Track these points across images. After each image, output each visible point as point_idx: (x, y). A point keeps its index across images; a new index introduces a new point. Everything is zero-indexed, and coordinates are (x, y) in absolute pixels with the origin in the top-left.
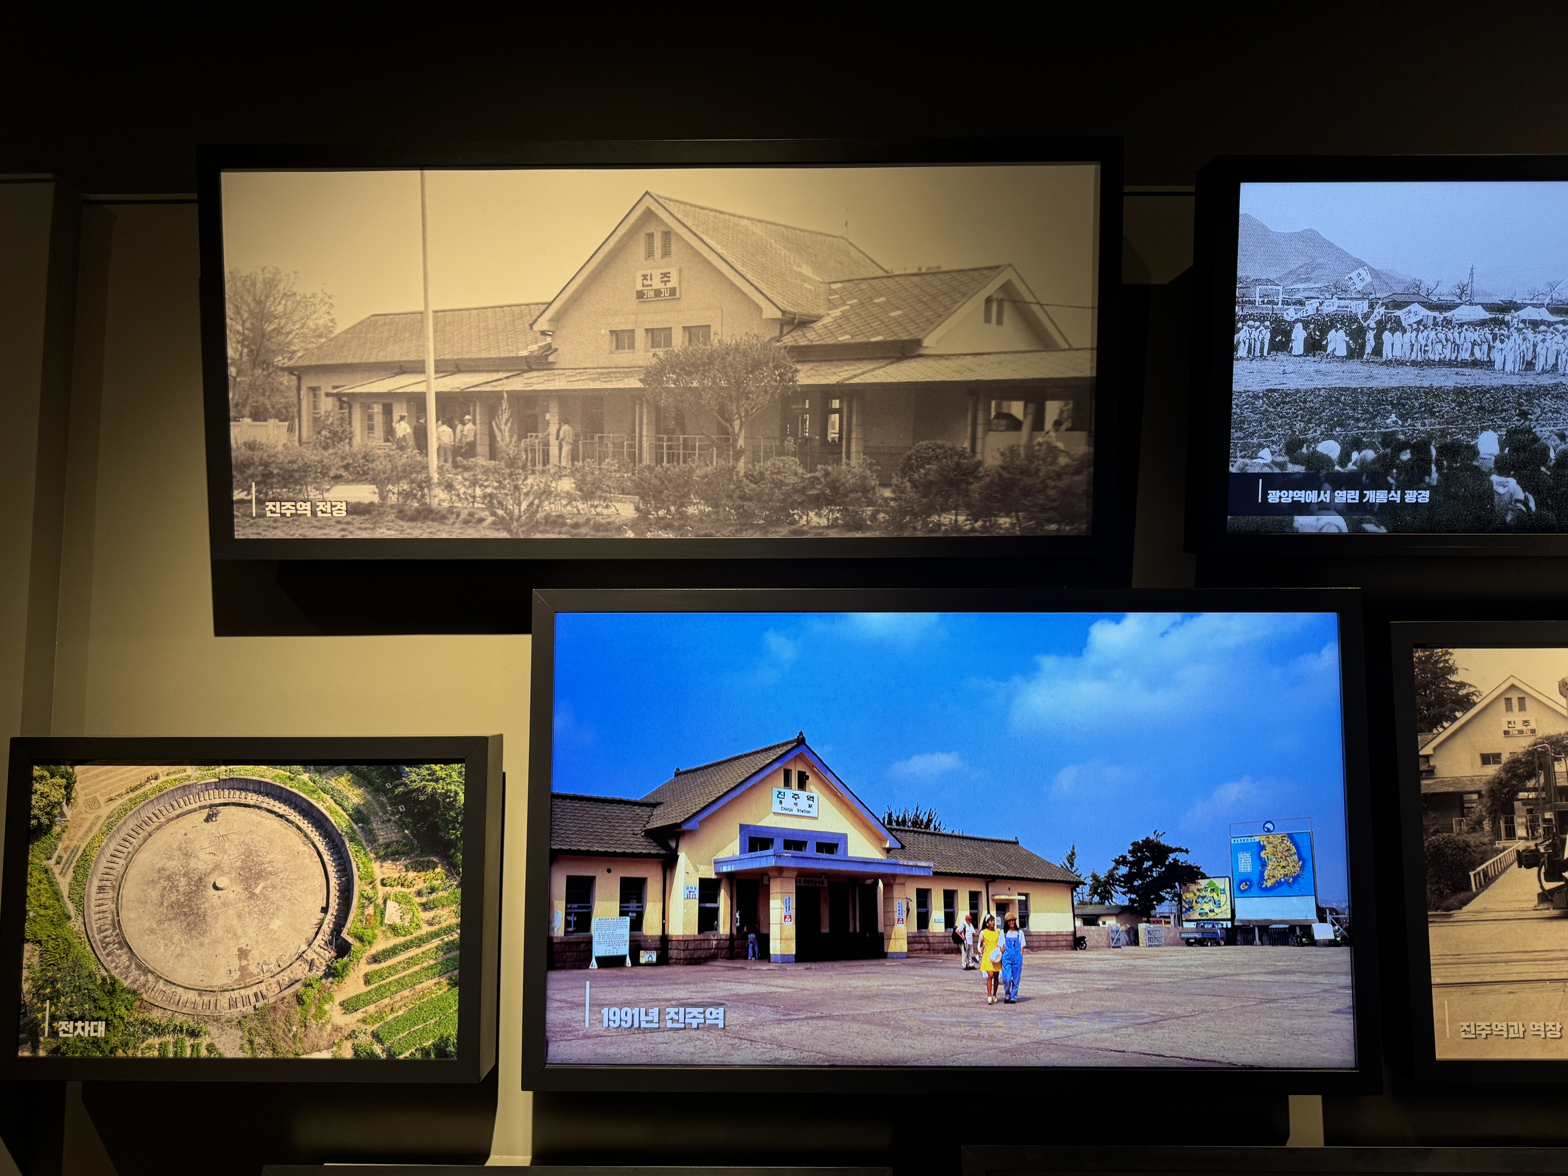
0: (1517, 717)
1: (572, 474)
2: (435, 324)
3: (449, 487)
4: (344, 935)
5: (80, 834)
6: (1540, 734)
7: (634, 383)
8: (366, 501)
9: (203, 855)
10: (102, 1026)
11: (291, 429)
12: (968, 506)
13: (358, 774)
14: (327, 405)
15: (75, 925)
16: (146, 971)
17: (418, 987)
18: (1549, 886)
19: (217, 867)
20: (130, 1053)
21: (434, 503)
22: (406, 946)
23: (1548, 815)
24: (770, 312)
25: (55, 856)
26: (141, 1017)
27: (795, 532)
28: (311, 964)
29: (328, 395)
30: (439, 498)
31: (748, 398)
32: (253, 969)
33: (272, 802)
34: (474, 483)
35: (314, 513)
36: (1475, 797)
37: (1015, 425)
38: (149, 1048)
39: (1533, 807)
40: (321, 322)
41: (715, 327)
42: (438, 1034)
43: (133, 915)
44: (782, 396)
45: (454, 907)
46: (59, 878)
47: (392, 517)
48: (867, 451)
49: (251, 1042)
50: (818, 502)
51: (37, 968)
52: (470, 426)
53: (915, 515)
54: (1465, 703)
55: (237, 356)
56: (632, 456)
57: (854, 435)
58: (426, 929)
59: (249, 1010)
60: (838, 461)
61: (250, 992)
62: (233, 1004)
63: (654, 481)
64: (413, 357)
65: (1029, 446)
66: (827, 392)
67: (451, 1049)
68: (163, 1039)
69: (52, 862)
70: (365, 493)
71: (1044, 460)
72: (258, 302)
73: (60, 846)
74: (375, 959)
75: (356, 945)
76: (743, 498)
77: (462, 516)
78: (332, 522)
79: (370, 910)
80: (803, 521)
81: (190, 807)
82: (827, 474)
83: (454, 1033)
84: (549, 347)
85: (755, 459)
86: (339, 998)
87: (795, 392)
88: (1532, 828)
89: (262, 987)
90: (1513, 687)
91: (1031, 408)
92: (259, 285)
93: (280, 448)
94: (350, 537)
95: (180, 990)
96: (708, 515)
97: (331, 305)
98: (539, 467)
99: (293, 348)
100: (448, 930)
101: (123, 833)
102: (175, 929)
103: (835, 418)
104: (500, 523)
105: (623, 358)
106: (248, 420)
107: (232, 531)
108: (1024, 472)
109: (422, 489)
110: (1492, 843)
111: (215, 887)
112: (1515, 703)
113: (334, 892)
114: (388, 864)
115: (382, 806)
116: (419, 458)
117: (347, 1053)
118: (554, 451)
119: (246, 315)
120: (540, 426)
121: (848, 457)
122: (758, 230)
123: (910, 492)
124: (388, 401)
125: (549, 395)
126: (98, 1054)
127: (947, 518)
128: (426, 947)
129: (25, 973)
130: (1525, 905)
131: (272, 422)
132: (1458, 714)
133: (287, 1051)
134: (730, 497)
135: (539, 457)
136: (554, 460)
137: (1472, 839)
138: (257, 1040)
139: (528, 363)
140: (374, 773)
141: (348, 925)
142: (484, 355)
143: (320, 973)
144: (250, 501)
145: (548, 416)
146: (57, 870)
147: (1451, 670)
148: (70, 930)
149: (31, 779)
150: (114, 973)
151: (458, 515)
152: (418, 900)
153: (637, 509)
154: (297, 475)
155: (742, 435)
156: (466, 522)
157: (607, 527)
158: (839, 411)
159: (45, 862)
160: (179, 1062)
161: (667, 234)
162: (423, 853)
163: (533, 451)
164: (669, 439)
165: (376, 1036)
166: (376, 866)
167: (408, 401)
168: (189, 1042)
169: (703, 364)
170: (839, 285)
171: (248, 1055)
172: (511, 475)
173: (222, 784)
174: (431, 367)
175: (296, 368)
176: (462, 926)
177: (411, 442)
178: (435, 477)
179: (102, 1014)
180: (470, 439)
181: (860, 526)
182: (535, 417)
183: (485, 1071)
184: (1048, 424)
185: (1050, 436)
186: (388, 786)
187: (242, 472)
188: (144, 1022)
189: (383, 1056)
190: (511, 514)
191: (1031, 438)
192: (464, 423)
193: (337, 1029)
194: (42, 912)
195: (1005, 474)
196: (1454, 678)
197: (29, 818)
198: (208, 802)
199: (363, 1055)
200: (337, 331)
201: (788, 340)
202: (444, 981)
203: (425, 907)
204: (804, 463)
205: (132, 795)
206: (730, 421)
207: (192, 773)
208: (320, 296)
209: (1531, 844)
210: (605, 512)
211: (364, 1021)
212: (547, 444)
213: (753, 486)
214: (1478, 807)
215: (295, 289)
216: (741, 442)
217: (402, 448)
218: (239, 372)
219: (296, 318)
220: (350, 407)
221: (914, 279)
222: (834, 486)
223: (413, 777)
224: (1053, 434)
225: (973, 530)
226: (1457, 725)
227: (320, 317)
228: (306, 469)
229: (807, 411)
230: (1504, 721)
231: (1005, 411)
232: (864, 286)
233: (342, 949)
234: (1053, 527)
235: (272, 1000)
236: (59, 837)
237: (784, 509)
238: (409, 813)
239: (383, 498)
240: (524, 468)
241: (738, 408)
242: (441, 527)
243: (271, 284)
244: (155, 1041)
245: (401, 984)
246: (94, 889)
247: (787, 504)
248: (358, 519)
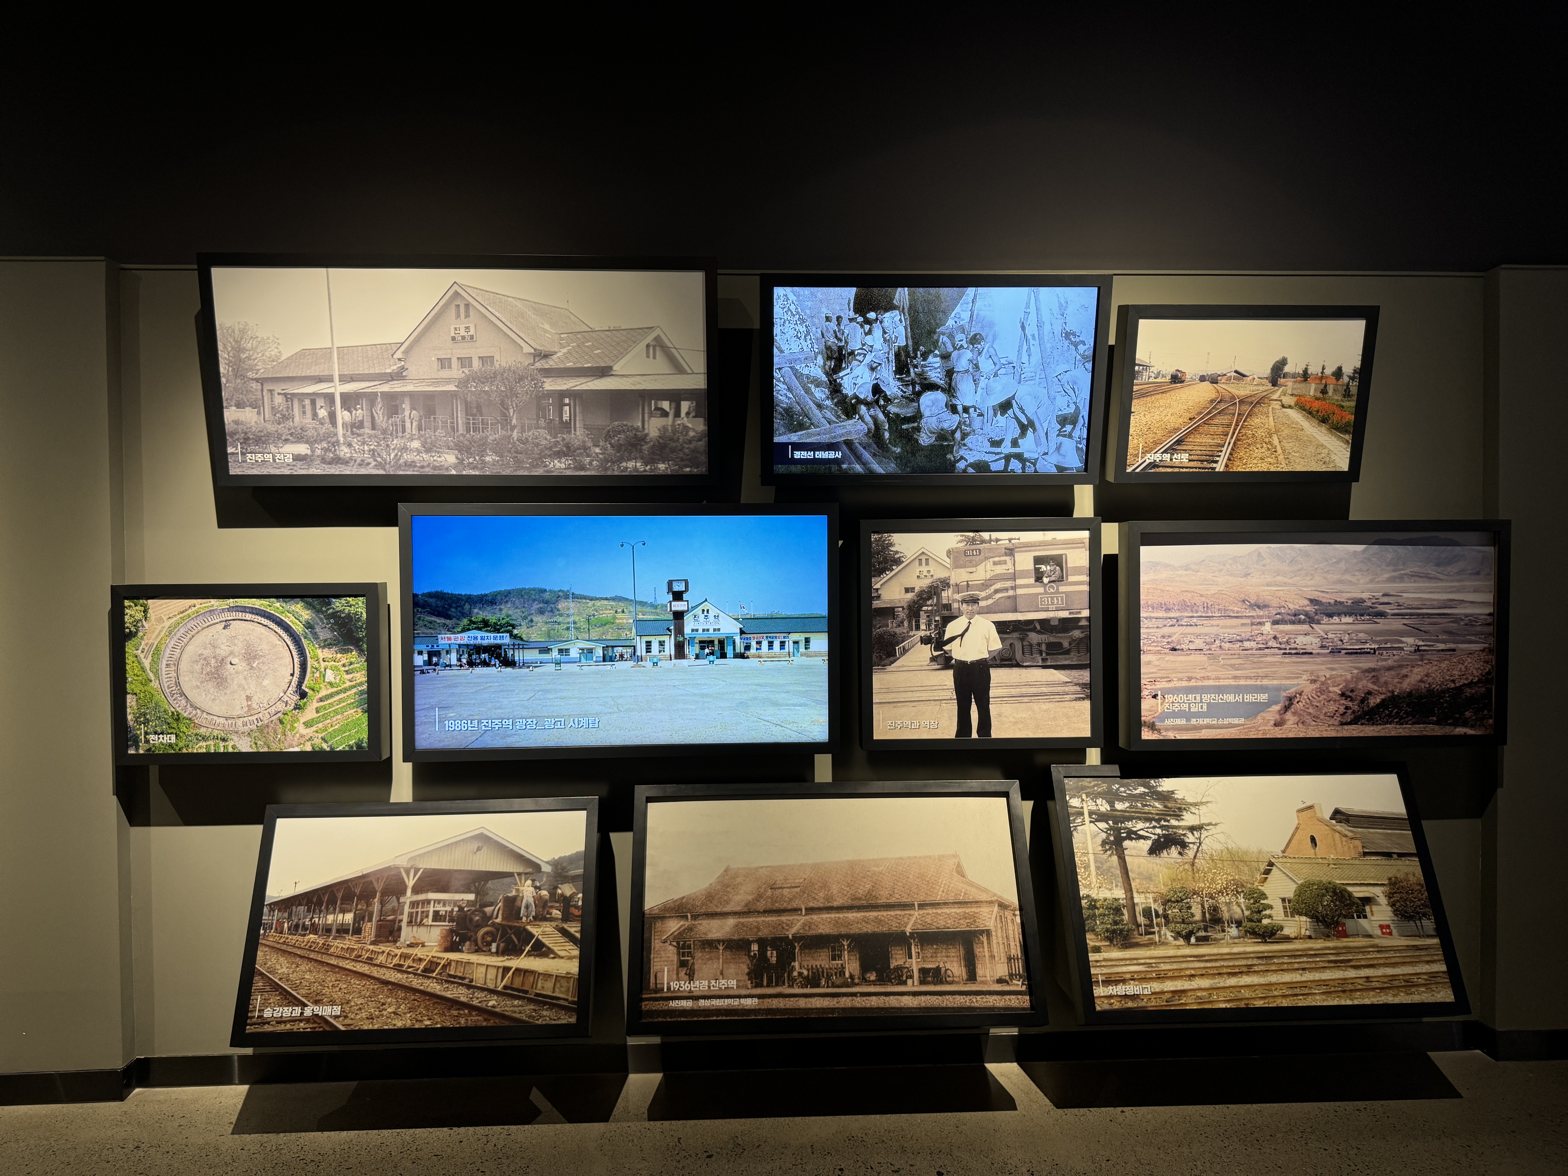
0: (924, 569)
1: (419, 438)
2: (338, 355)
3: (350, 445)
4: (304, 688)
5: (154, 637)
6: (935, 577)
7: (451, 388)
8: (303, 453)
9: (223, 647)
10: (173, 737)
11: (259, 413)
12: (642, 458)
13: (307, 603)
14: (279, 400)
15: (155, 684)
16: (196, 708)
17: (345, 714)
18: (936, 654)
19: (232, 653)
20: (190, 751)
21: (342, 454)
22: (338, 693)
23: (937, 618)
24: (527, 349)
25: (141, 648)
26: (195, 732)
27: (547, 471)
28: (287, 703)
29: (279, 394)
30: (344, 451)
31: (517, 397)
32: (255, 706)
33: (260, 618)
34: (364, 443)
35: (274, 460)
36: (901, 609)
37: (665, 414)
38: (200, 747)
39: (930, 614)
40: (273, 353)
41: (497, 357)
42: (357, 737)
43: (186, 679)
44: (536, 396)
45: (363, 672)
46: (144, 660)
47: (319, 462)
48: (586, 427)
49: (256, 744)
50: (559, 455)
51: (135, 708)
52: (360, 411)
53: (613, 463)
54: (898, 562)
55: (226, 372)
56: (453, 428)
57: (577, 418)
58: (348, 684)
59: (254, 727)
60: (569, 432)
61: (254, 718)
62: (245, 724)
63: (466, 442)
64: (326, 373)
65: (673, 425)
66: (562, 394)
67: (365, 745)
68: (208, 743)
69: (139, 651)
70: (302, 449)
71: (681, 433)
72: (237, 342)
73: (143, 643)
74: (321, 700)
75: (310, 692)
76: (517, 452)
77: (358, 462)
78: (285, 465)
79: (317, 675)
80: (551, 466)
81: (214, 621)
82: (564, 439)
83: (366, 737)
84: (403, 368)
85: (523, 431)
86: (302, 720)
87: (543, 394)
88: (929, 625)
89: (260, 715)
90: (923, 553)
91: (673, 405)
92: (237, 332)
93: (253, 423)
94: (295, 473)
95: (215, 718)
96: (498, 461)
97: (279, 344)
98: (400, 434)
99: (258, 368)
100: (361, 684)
101: (178, 636)
102: (210, 686)
103: (567, 408)
104: (379, 465)
105: (445, 374)
106: (234, 408)
107: (228, 470)
108: (671, 440)
109: (334, 446)
110: (908, 632)
111: (231, 664)
112: (924, 561)
113: (297, 666)
114: (326, 650)
115: (321, 619)
116: (332, 429)
117: (308, 748)
118: (408, 425)
119: (230, 349)
120: (400, 411)
121: (575, 430)
122: (518, 304)
123: (610, 450)
124: (313, 398)
125: (404, 394)
126: (173, 752)
127: (631, 464)
128: (348, 693)
129: (129, 710)
130: (923, 663)
131: (248, 409)
132: (894, 567)
133: (275, 748)
134: (509, 451)
135: (400, 429)
136: (408, 430)
137: (898, 630)
138: (259, 742)
139: (391, 377)
140: (316, 602)
141: (306, 682)
142: (366, 372)
143: (292, 708)
144: (237, 453)
145: (404, 406)
146: (142, 656)
147: (891, 545)
148: (152, 688)
149: (124, 607)
150: (178, 709)
151: (355, 461)
152: (343, 669)
153: (457, 458)
154: (263, 439)
155: (515, 417)
156: (360, 465)
157: (440, 468)
158: (569, 405)
159: (135, 652)
160: (216, 754)
161: (467, 305)
162: (345, 644)
163: (396, 425)
164: (474, 419)
165: (323, 739)
166: (319, 651)
167: (325, 398)
168: (222, 744)
169: (491, 378)
170: (565, 335)
171: (255, 750)
172: (384, 438)
173: (231, 609)
174: (336, 378)
175: (260, 379)
176: (368, 682)
177: (327, 420)
178: (342, 440)
179: (173, 730)
180: (360, 418)
181: (583, 468)
182: (396, 406)
183: (385, 756)
184: (683, 414)
185: (684, 420)
186: (324, 609)
187: (232, 437)
188: (196, 735)
189: (328, 749)
190: (385, 460)
191: (674, 421)
192: (356, 410)
193: (302, 736)
194: (136, 678)
195: (661, 441)
196: (892, 549)
197: (124, 628)
198: (224, 619)
199: (317, 749)
200: (283, 358)
201: (538, 365)
202: (359, 710)
203: (347, 672)
204: (550, 433)
205: (181, 615)
206: (507, 409)
207: (214, 603)
208: (272, 338)
209: (928, 633)
210: (439, 459)
211: (317, 732)
212: (404, 421)
213: (522, 445)
214: (902, 614)
215: (257, 334)
216: (514, 421)
217: (322, 424)
218: (227, 381)
219: (258, 351)
220: (292, 401)
221: (607, 333)
222: (568, 446)
223: (338, 604)
224: (685, 419)
225: (645, 471)
226: (893, 573)
227: (272, 351)
228: (268, 435)
229: (551, 405)
230: (918, 570)
231: (659, 406)
232: (579, 336)
233: (303, 695)
234: (688, 469)
235: (266, 722)
236: (142, 638)
237: (540, 458)
238: (336, 623)
239: (313, 451)
240: (391, 434)
241: (512, 402)
242: (346, 468)
243: (243, 331)
244: (204, 744)
245: (336, 712)
246: (164, 666)
247: (542, 457)
248: (299, 463)
